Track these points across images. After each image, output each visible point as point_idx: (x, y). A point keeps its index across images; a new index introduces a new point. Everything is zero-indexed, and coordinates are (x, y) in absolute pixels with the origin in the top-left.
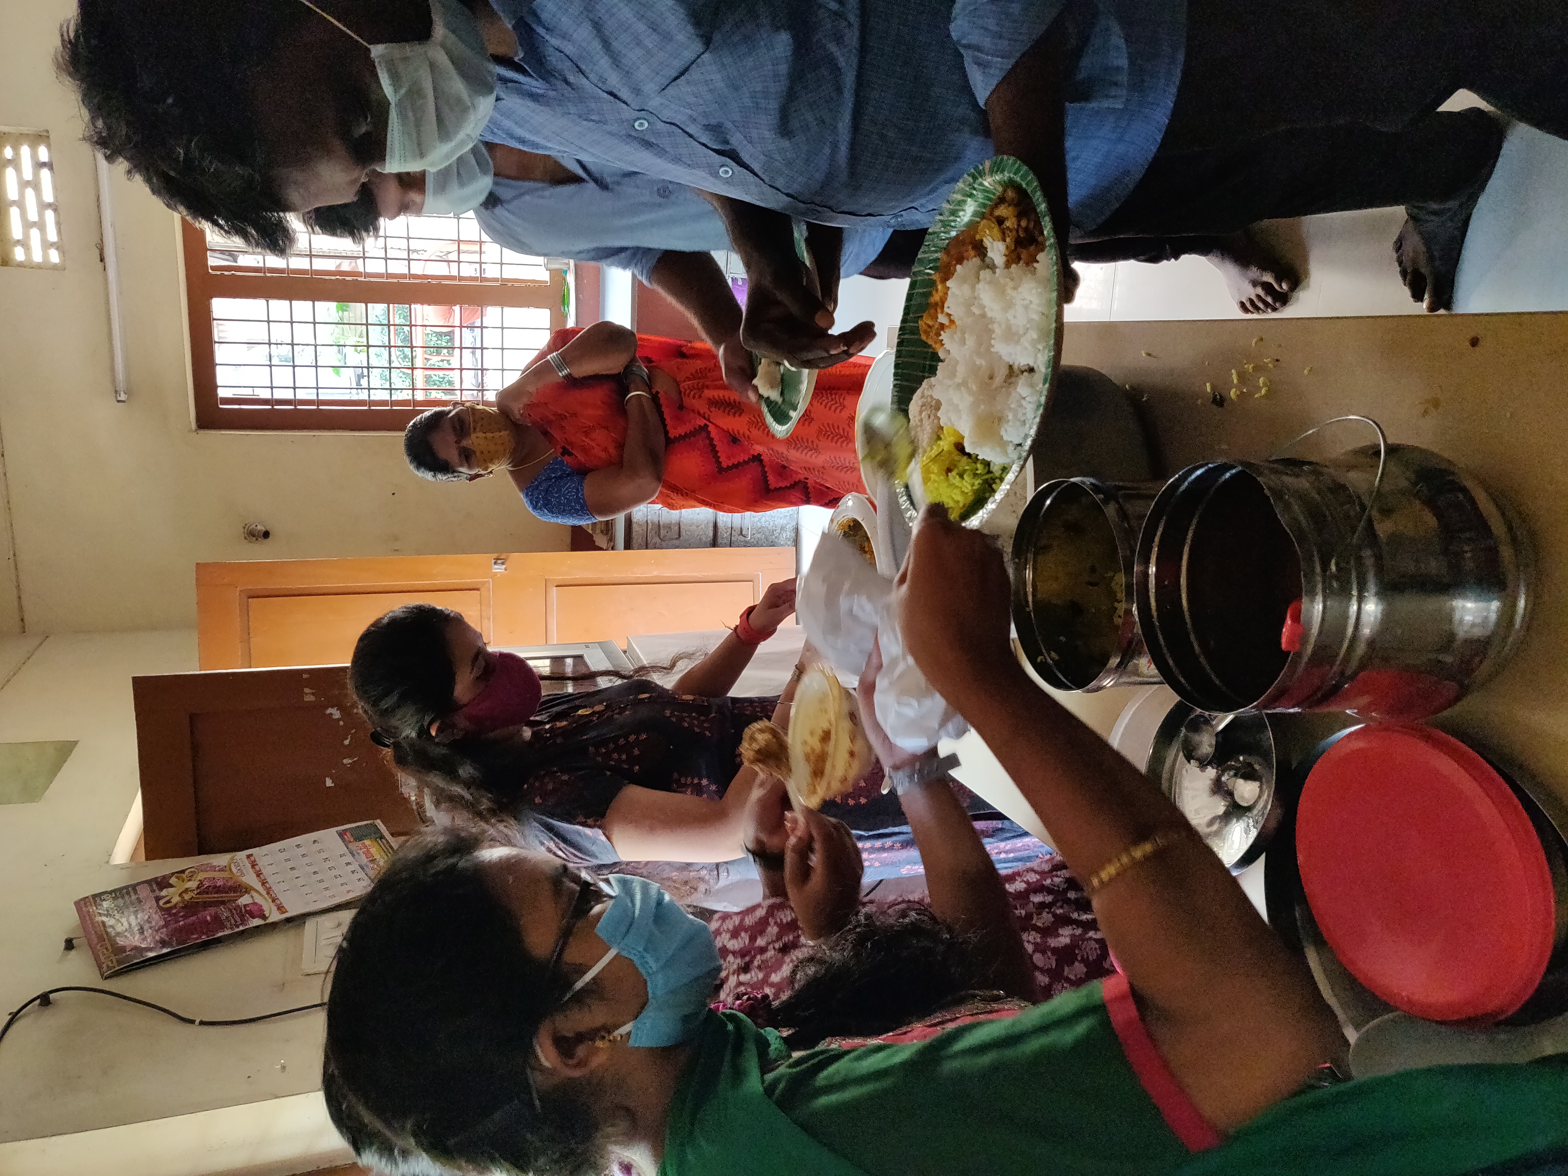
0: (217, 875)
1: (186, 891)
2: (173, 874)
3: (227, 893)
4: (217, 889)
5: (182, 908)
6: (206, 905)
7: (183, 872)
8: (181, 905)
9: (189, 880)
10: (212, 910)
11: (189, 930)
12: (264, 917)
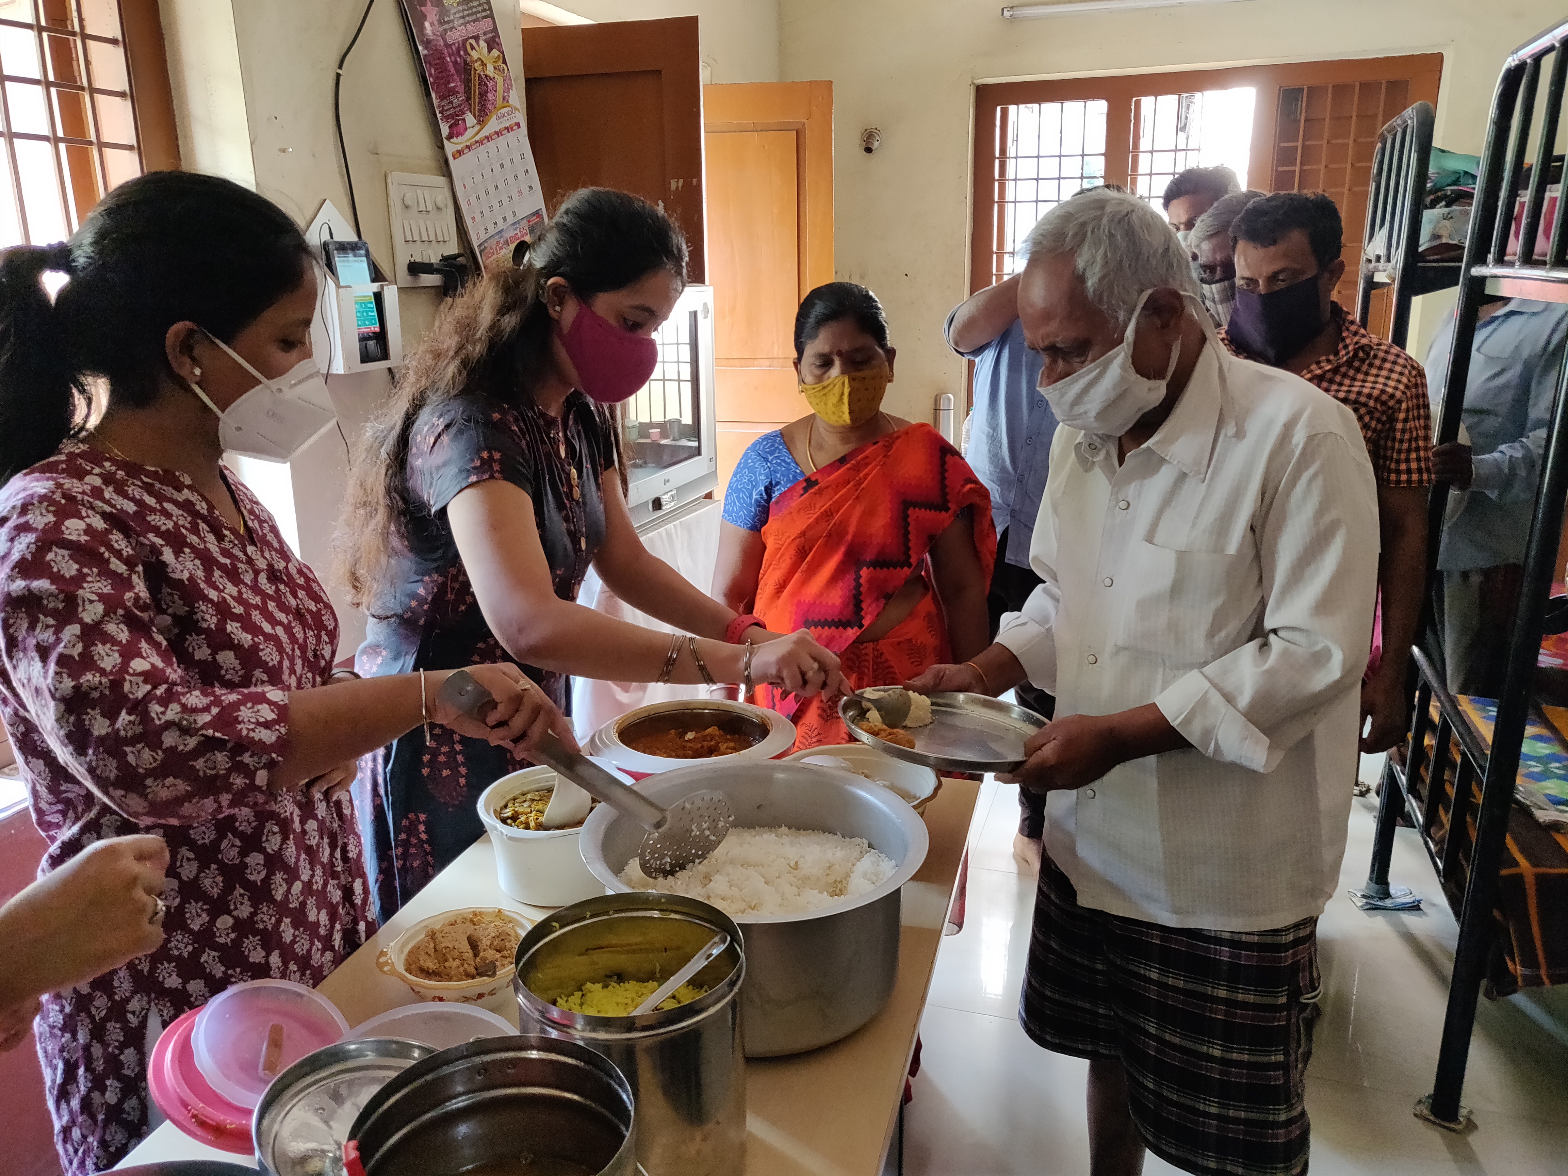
0: (500, 93)
1: (484, 65)
2: (503, 53)
3: (479, 103)
4: (483, 95)
5: (465, 61)
6: (467, 83)
7: (504, 62)
8: (468, 60)
9: (495, 68)
10: (461, 88)
11: (441, 67)
12: (449, 137)
